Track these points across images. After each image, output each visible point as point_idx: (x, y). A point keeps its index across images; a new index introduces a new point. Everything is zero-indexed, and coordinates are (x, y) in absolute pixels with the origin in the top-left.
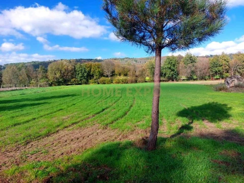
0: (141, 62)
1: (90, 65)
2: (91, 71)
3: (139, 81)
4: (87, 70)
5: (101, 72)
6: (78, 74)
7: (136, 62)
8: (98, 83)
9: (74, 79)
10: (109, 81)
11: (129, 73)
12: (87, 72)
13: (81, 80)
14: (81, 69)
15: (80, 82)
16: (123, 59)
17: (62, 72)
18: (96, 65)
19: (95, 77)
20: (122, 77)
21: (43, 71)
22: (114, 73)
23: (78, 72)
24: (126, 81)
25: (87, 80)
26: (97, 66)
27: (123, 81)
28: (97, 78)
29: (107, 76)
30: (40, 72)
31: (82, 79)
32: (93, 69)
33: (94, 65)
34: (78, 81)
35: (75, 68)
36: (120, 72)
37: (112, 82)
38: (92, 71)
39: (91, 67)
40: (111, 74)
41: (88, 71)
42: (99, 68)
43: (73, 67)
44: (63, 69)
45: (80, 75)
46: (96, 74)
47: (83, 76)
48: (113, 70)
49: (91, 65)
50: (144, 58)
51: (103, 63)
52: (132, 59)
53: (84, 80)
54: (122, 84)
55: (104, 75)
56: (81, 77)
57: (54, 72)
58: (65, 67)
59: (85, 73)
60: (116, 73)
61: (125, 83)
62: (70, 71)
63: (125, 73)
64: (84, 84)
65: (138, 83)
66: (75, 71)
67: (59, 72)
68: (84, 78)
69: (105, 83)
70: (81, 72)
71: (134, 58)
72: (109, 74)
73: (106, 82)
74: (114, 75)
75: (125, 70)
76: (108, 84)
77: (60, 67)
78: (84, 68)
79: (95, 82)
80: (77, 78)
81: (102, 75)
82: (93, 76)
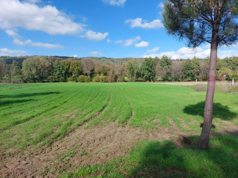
0: (118, 63)
1: (68, 62)
2: (69, 69)
3: (119, 81)
4: (65, 67)
5: (80, 70)
6: (56, 71)
7: (113, 62)
8: (77, 81)
9: (51, 76)
10: (88, 80)
11: (108, 72)
12: (65, 70)
13: (58, 77)
14: (59, 66)
15: (57, 80)
16: (100, 58)
17: (38, 69)
18: (75, 62)
19: (74, 75)
20: (102, 76)
21: (17, 66)
22: (93, 72)
23: (55, 69)
24: (106, 80)
25: (65, 78)
26: (76, 64)
27: (102, 80)
28: (76, 76)
29: (86, 75)
30: (13, 68)
31: (60, 77)
32: (72, 67)
33: (73, 63)
34: (55, 78)
35: (52, 65)
36: (100, 71)
37: (92, 81)
38: (71, 69)
39: (70, 65)
40: (91, 73)
41: (67, 69)
42: (78, 66)
43: (50, 64)
44: (39, 65)
45: (58, 72)
46: (75, 71)
47: (62, 73)
48: (92, 69)
49: (70, 63)
50: (120, 59)
51: (83, 62)
52: (108, 58)
53: (62, 78)
54: (102, 82)
55: (84, 73)
56: (59, 74)
57: (29, 68)
58: (41, 63)
59: (63, 71)
60: (96, 72)
61: (104, 82)
62: (47, 68)
63: (105, 72)
64: (62, 82)
65: (117, 82)
66: (53, 68)
67: (35, 68)
68: (63, 76)
69: (84, 82)
70: (59, 69)
71: (110, 58)
72: (88, 72)
73: (85, 80)
74: (94, 73)
75: (105, 69)
76: (87, 82)
77: (36, 63)
78: (62, 65)
79: (74, 80)
80: (54, 75)
81: (81, 73)
82: (71, 74)
